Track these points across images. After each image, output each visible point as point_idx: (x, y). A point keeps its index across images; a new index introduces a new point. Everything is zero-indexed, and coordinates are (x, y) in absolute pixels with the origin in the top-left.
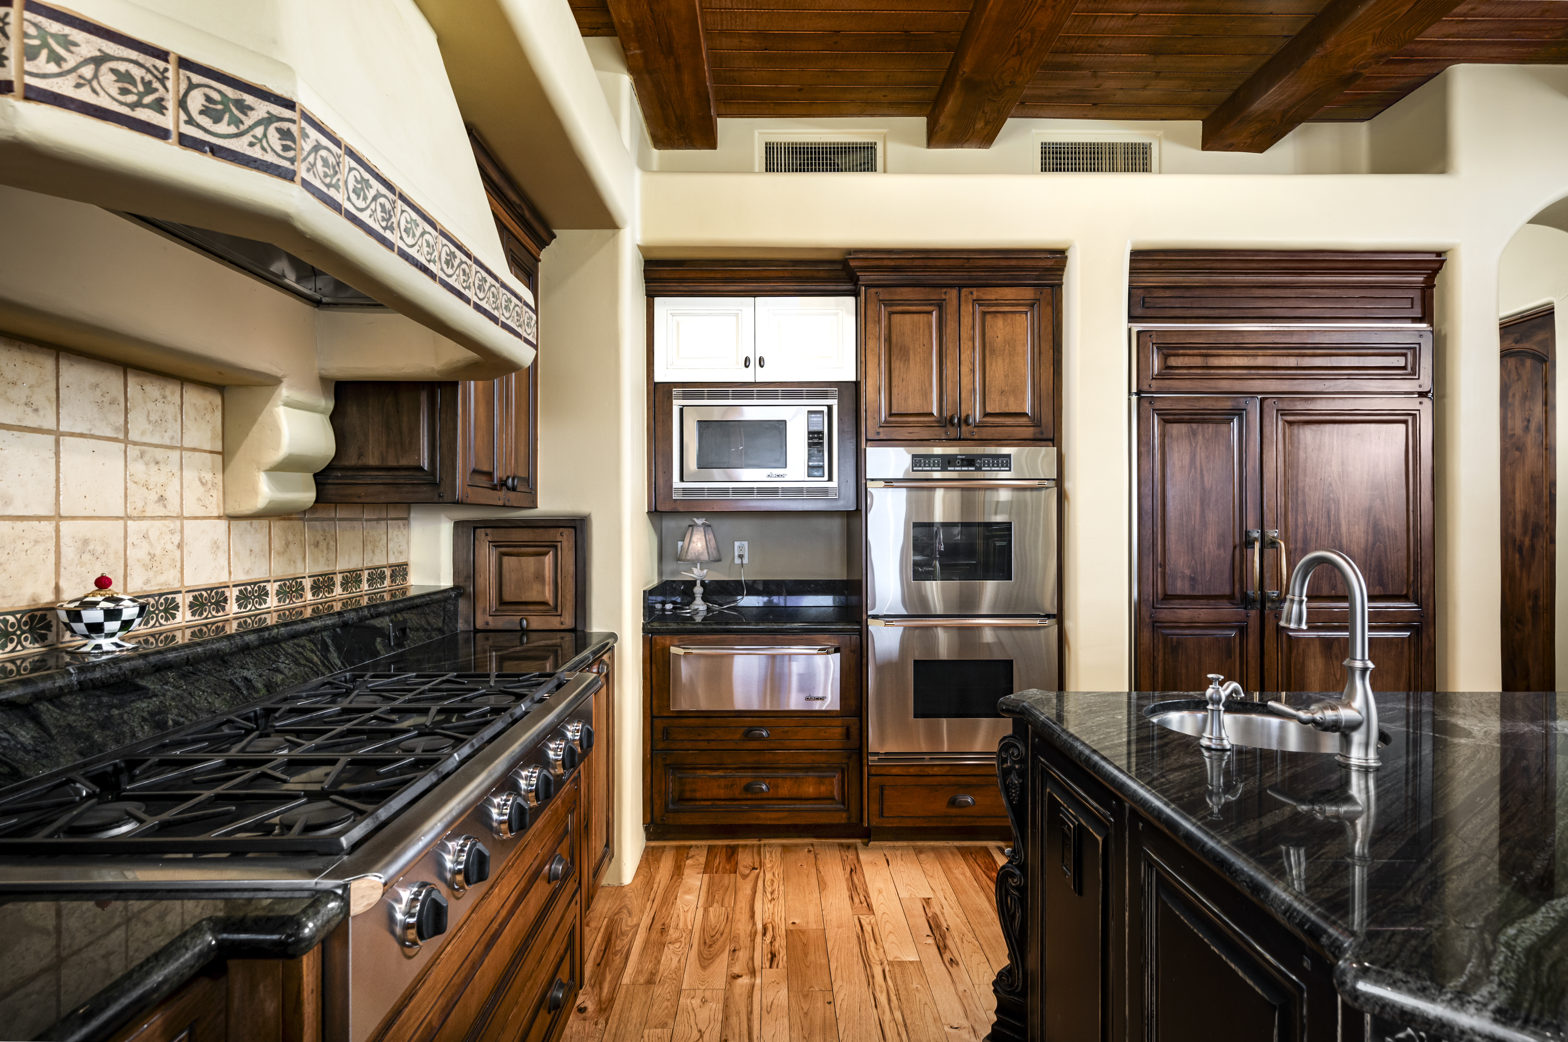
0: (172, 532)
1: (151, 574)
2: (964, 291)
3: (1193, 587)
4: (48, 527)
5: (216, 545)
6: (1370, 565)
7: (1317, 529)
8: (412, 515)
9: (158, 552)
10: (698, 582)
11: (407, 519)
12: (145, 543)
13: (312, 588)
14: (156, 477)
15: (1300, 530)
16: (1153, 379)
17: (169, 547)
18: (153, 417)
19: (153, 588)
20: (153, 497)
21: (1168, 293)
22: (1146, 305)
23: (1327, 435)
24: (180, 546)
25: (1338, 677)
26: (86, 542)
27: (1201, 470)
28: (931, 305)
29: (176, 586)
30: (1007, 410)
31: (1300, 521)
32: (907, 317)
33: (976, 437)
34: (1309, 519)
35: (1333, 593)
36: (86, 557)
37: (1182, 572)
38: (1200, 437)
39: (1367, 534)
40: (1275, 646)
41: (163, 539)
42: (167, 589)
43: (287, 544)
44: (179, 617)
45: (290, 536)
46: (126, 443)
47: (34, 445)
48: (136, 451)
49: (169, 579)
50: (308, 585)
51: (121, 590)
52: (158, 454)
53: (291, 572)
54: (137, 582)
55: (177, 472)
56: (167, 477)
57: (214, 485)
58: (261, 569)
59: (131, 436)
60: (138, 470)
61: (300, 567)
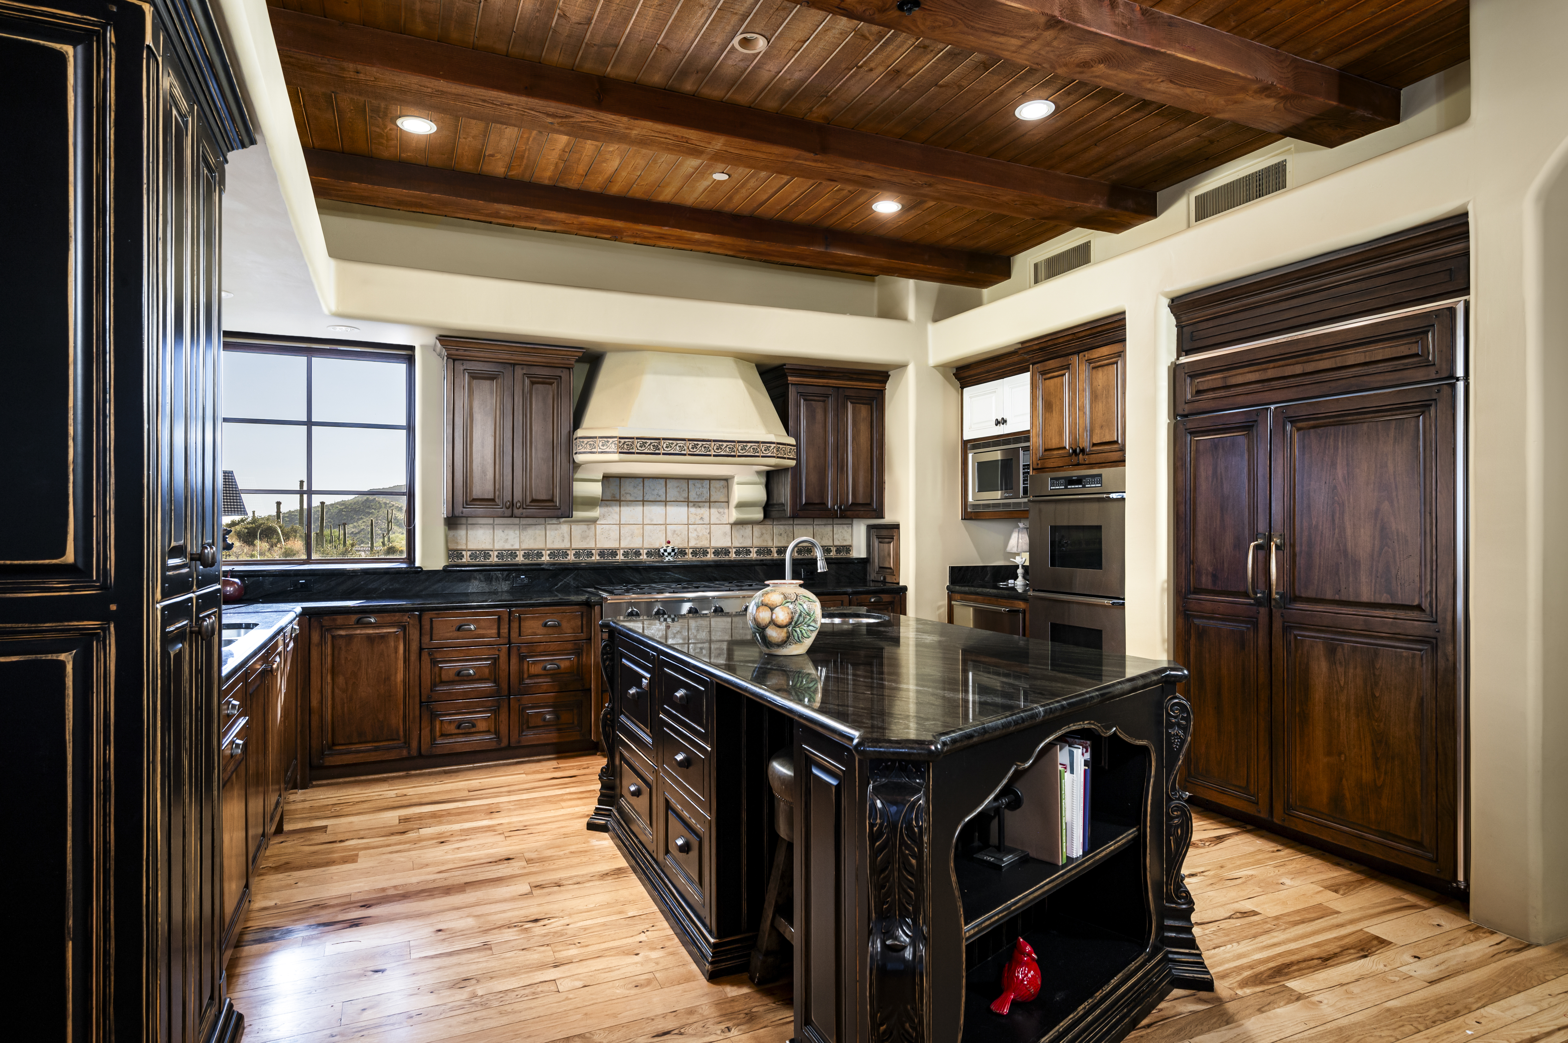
0: (706, 529)
1: (698, 542)
2: (1081, 354)
3: (1214, 582)
4: (663, 527)
5: (725, 534)
6: (1377, 571)
7: (1322, 533)
8: (854, 522)
9: (700, 535)
10: (1020, 566)
11: (852, 524)
12: (695, 532)
13: (777, 552)
14: (699, 511)
15: (1306, 533)
16: (1186, 403)
17: (705, 533)
18: (698, 493)
19: (699, 545)
20: (698, 518)
21: (1210, 324)
22: (1195, 338)
23: (1332, 438)
24: (710, 533)
25: (1342, 683)
26: (675, 531)
27: (1222, 479)
28: (1064, 369)
29: (708, 546)
30: (1104, 440)
31: (1305, 524)
32: (1052, 381)
33: (1087, 462)
34: (1314, 523)
35: (1337, 597)
36: (675, 535)
37: (1207, 570)
38: (1221, 450)
39: (1374, 538)
40: (1281, 643)
41: (703, 530)
42: (703, 546)
43: (762, 534)
44: (709, 556)
45: (764, 531)
46: (688, 502)
47: (658, 505)
48: (692, 504)
49: (704, 543)
50: (774, 550)
51: (686, 546)
52: (700, 504)
53: (765, 544)
54: (692, 544)
55: (708, 510)
56: (704, 512)
57: (724, 513)
58: (747, 543)
59: (690, 500)
60: (692, 510)
61: (770, 544)
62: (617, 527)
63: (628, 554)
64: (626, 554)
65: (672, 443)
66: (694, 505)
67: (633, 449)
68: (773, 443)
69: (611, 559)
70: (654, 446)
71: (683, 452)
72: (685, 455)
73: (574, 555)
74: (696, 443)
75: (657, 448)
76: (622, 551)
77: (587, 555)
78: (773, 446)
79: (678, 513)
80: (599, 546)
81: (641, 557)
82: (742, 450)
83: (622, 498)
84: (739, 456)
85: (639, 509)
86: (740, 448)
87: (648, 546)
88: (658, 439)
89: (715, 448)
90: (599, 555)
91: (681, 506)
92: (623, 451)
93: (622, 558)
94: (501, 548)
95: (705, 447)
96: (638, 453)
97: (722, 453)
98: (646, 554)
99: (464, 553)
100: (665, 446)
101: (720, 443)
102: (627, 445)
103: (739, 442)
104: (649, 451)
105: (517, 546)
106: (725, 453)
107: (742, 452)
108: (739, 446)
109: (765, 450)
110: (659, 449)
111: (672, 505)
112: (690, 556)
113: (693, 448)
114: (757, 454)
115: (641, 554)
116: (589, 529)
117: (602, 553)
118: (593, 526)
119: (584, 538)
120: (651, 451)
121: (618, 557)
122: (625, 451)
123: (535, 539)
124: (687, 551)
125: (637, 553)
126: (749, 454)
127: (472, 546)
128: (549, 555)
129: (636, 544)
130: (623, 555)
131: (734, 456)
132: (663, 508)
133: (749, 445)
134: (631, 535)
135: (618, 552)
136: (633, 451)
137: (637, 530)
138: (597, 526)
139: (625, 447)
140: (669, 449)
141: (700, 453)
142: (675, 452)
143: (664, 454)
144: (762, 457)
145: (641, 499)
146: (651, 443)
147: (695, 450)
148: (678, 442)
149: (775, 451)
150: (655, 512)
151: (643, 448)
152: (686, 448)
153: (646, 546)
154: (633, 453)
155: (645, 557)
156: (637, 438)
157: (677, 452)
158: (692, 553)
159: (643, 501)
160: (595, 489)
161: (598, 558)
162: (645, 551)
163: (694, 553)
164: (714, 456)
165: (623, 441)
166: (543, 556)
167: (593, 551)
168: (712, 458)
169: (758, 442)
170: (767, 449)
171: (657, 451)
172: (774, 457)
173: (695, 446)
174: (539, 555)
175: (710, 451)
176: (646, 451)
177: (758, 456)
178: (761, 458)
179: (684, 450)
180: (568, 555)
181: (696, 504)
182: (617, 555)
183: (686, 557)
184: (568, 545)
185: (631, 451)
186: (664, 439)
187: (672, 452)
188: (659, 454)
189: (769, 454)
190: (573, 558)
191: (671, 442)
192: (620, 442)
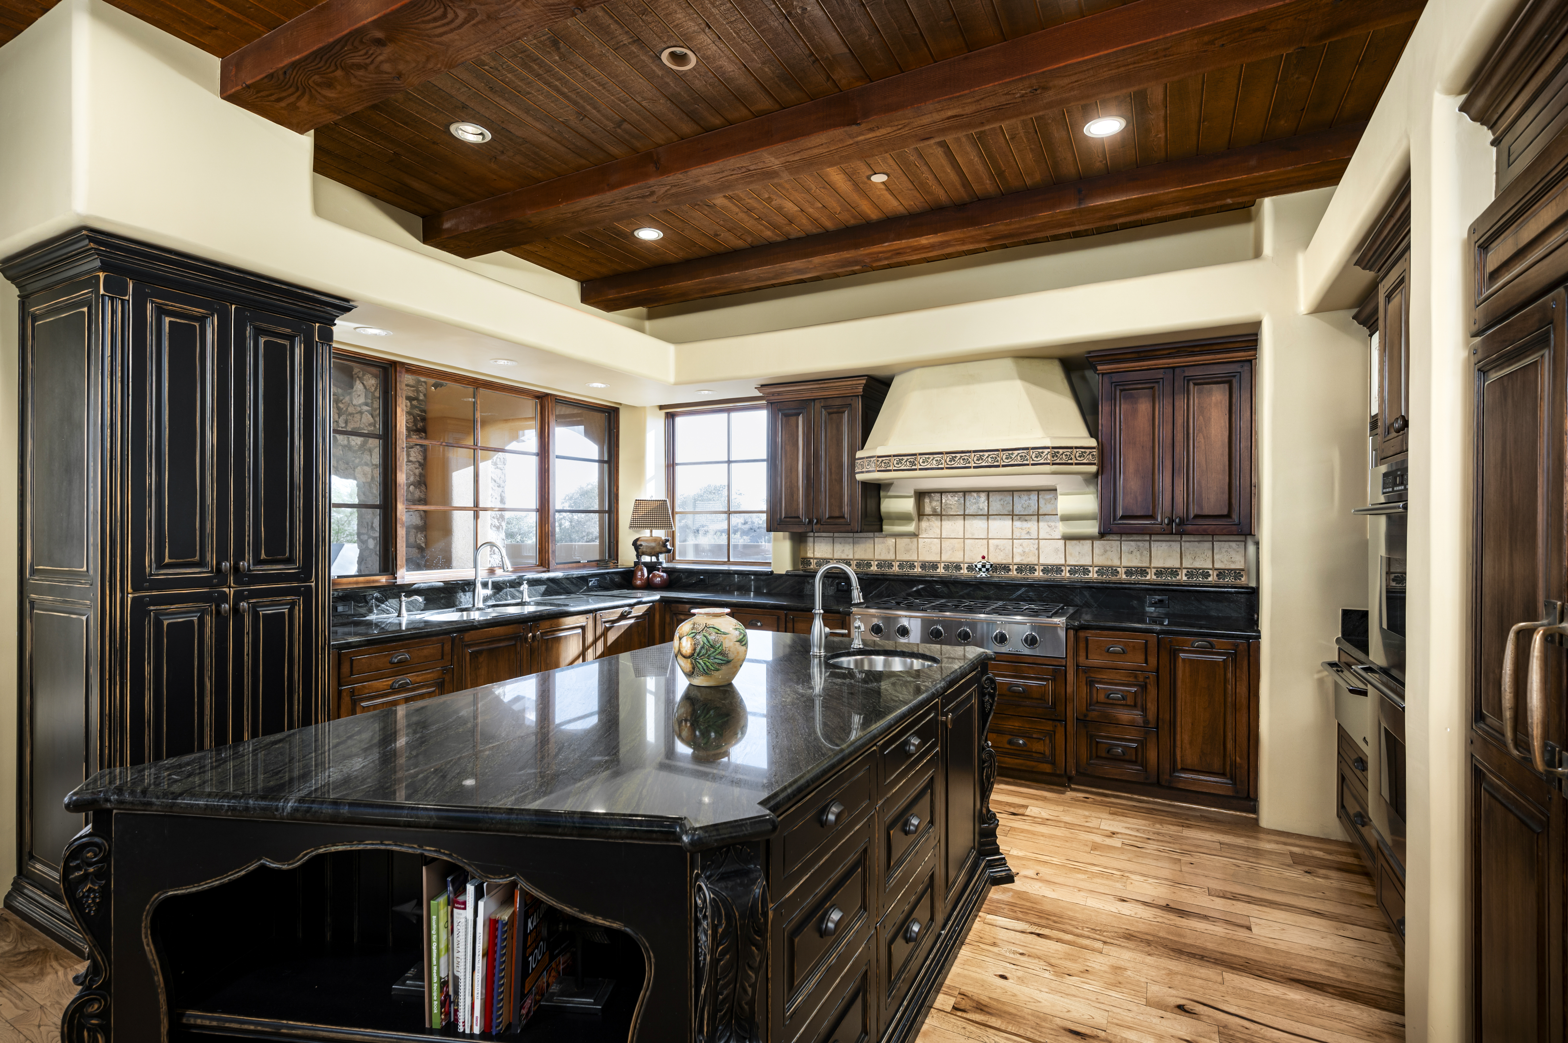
0: (1034, 544)
1: (1023, 558)
4: (985, 541)
5: (1057, 550)
9: (1027, 550)
12: (1021, 547)
13: (1126, 573)
14: (1026, 525)
16: (1476, 307)
17: (1032, 549)
18: (1024, 506)
19: (1025, 562)
20: (1024, 532)
24: (1038, 549)
26: (997, 546)
29: (1036, 562)
36: (997, 550)
41: (1031, 546)
42: (1030, 563)
43: (1106, 551)
44: (1036, 574)
45: (1108, 548)
46: (1013, 515)
47: (981, 519)
48: (1017, 517)
49: (1031, 560)
50: (1122, 571)
51: (1010, 561)
52: (1027, 517)
53: (1109, 563)
54: (1017, 560)
55: (1036, 523)
56: (1031, 525)
57: (1056, 527)
58: (1086, 561)
59: (1015, 513)
60: (1017, 524)
61: (1116, 562)
62: (938, 541)
63: (949, 568)
64: (946, 568)
65: (929, 458)
66: (1019, 519)
67: (890, 466)
68: (1048, 448)
69: (931, 572)
70: (910, 462)
71: (940, 466)
72: (942, 469)
73: (898, 566)
74: (954, 455)
75: (913, 464)
76: (943, 565)
77: (910, 567)
78: (1046, 451)
79: (1001, 527)
80: (921, 558)
81: (962, 571)
82: (1007, 458)
83: (944, 513)
84: (1004, 466)
85: (959, 523)
86: (1004, 457)
87: (969, 561)
88: (915, 455)
89: (975, 459)
90: (921, 567)
91: (1004, 520)
92: (880, 469)
93: (943, 571)
94: (839, 558)
95: (963, 459)
96: (895, 470)
97: (983, 464)
98: (967, 568)
99: (812, 560)
100: (921, 461)
101: (981, 454)
102: (885, 463)
103: (1003, 450)
104: (905, 468)
105: (851, 557)
106: (986, 464)
107: (1007, 462)
108: (1004, 455)
109: (1036, 457)
110: (915, 465)
111: (995, 519)
112: (1015, 573)
113: (950, 461)
114: (1025, 462)
115: (961, 568)
116: (912, 542)
117: (924, 566)
118: (915, 540)
119: (907, 551)
120: (908, 468)
121: (938, 570)
122: (883, 469)
123: (865, 550)
124: (1011, 567)
125: (958, 567)
126: (1016, 463)
127: (818, 555)
128: (877, 566)
129: (957, 557)
130: (944, 568)
131: (998, 466)
132: (985, 522)
133: (1016, 452)
134: (952, 549)
135: (939, 565)
136: (891, 468)
137: (958, 544)
138: (920, 540)
139: (883, 465)
140: (926, 464)
141: (959, 465)
142: (932, 466)
143: (920, 469)
144: (1033, 465)
145: (962, 513)
146: (908, 459)
147: (953, 463)
148: (935, 456)
149: (1049, 457)
150: (977, 526)
151: (900, 465)
152: (943, 461)
153: (967, 560)
154: (890, 471)
155: (966, 571)
156: (894, 456)
157: (934, 466)
158: (1016, 570)
159: (964, 515)
160: (908, 505)
161: (920, 570)
162: (966, 565)
163: (1020, 569)
164: (975, 467)
165: (880, 459)
166: (871, 566)
167: (916, 564)
168: (972, 471)
169: (1027, 449)
170: (1039, 455)
171: (913, 467)
172: (1048, 464)
173: (953, 459)
174: (869, 565)
175: (969, 463)
176: (902, 468)
177: (1028, 465)
178: (1030, 467)
179: (942, 464)
180: (893, 566)
181: (1022, 517)
182: (938, 568)
183: (1010, 573)
184: (893, 557)
185: (888, 468)
186: (920, 454)
187: (928, 466)
188: (915, 470)
189: (1042, 461)
190: (897, 569)
191: (927, 456)
192: (878, 461)
